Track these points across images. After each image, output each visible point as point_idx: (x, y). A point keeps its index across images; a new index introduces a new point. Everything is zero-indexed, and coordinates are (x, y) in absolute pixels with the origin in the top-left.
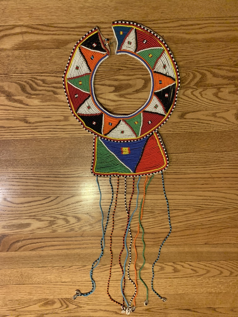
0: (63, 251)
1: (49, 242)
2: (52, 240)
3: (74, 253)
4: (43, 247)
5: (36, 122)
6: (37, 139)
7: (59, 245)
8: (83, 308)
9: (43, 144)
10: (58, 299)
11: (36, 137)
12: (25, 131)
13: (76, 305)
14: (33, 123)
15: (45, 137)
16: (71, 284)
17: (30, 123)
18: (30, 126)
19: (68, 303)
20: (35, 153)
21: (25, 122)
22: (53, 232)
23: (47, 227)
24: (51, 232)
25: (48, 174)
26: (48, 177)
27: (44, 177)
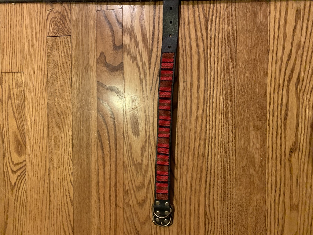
0: (96, 177)
1: (110, 159)
2: (112, 163)
3: (91, 192)
4: (103, 150)
5: (292, 165)
6: (265, 163)
7: (104, 172)
8: (10, 193)
9: (256, 170)
10: (25, 161)
11: (268, 162)
12: (279, 148)
13: (15, 184)
14: (290, 161)
15: (268, 174)
16: (47, 181)
17: (290, 156)
18: (285, 156)
19: (19, 173)
20: (244, 157)
21: (291, 149)
22: (124, 166)
23: (133, 159)
24: (124, 163)
25: (211, 170)
26: (207, 170)
27: (207, 164)
